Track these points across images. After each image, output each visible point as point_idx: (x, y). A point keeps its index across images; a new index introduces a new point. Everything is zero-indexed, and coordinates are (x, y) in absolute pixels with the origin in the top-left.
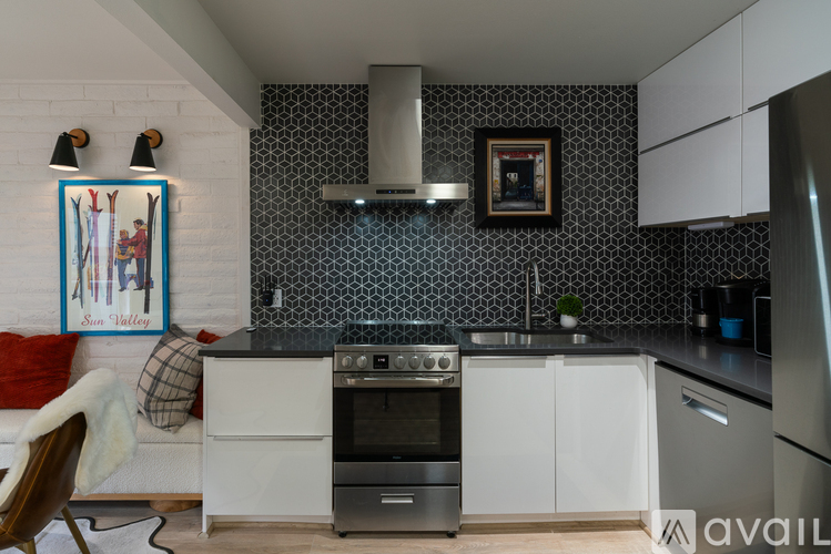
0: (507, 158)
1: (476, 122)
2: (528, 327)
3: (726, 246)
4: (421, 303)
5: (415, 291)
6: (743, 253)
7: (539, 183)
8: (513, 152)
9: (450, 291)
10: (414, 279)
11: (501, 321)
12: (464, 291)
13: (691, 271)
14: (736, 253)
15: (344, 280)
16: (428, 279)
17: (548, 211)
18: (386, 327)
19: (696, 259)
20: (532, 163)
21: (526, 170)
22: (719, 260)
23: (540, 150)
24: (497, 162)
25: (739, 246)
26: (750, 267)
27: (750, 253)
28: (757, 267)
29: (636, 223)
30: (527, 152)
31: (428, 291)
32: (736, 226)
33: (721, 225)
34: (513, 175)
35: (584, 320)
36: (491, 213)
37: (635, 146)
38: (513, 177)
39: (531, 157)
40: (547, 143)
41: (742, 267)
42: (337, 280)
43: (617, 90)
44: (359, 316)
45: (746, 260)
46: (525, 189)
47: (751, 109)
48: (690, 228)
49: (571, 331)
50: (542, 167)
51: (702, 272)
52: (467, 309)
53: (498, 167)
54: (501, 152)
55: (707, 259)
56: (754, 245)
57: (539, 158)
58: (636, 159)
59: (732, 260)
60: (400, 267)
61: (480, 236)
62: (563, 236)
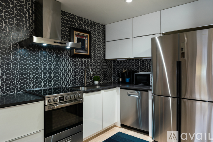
0: (79, 37)
1: (70, 25)
2: (85, 85)
3: (122, 64)
4: (54, 81)
5: (51, 77)
6: (126, 66)
7: (86, 46)
8: (81, 36)
9: (63, 76)
10: (51, 73)
11: (77, 84)
12: (67, 76)
13: (114, 70)
14: (124, 66)
15: (24, 74)
16: (56, 73)
17: (88, 54)
18: (46, 90)
19: (115, 67)
20: (85, 40)
21: (83, 41)
22: (121, 67)
23: (86, 37)
24: (76, 38)
25: (125, 64)
26: (127, 68)
27: (127, 65)
28: (129, 68)
29: (105, 58)
30: (83, 36)
31: (56, 77)
32: (127, 60)
33: (125, 59)
34: (80, 42)
35: (100, 82)
36: (75, 53)
37: (105, 40)
38: (80, 43)
39: (84, 38)
40: (88, 35)
41: (126, 68)
42: (20, 74)
43: (102, 25)
44: (30, 88)
45: (127, 67)
46: (83, 47)
47: (134, 37)
48: (117, 60)
49: (97, 85)
50: (87, 42)
51: (117, 70)
52: (67, 82)
53: (76, 40)
54: (77, 35)
55: (118, 67)
56: (128, 64)
57: (86, 39)
58: (105, 43)
59: (124, 67)
60: (46, 69)
61: (71, 60)
62: (91, 61)
